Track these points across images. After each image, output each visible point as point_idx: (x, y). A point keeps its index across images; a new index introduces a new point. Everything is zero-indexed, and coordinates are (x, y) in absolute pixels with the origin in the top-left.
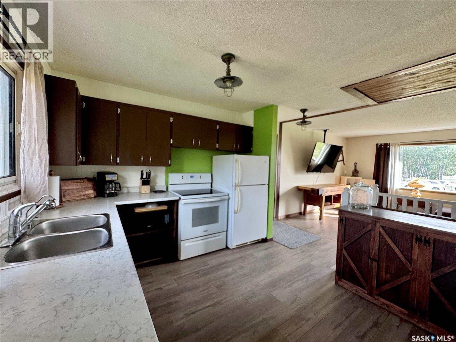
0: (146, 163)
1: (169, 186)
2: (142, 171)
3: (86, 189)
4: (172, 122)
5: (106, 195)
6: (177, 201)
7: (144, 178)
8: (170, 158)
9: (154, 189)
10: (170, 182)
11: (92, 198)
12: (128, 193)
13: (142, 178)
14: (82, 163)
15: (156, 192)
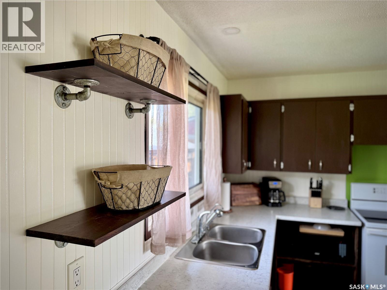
0: (315, 169)
1: (352, 202)
2: (311, 179)
3: (252, 195)
4: (354, 110)
5: (270, 204)
6: (360, 229)
7: (314, 188)
8: (350, 162)
9: (329, 202)
10: (353, 196)
11: (256, 205)
12: (295, 204)
13: (311, 187)
14: (248, 168)
15: (330, 207)
